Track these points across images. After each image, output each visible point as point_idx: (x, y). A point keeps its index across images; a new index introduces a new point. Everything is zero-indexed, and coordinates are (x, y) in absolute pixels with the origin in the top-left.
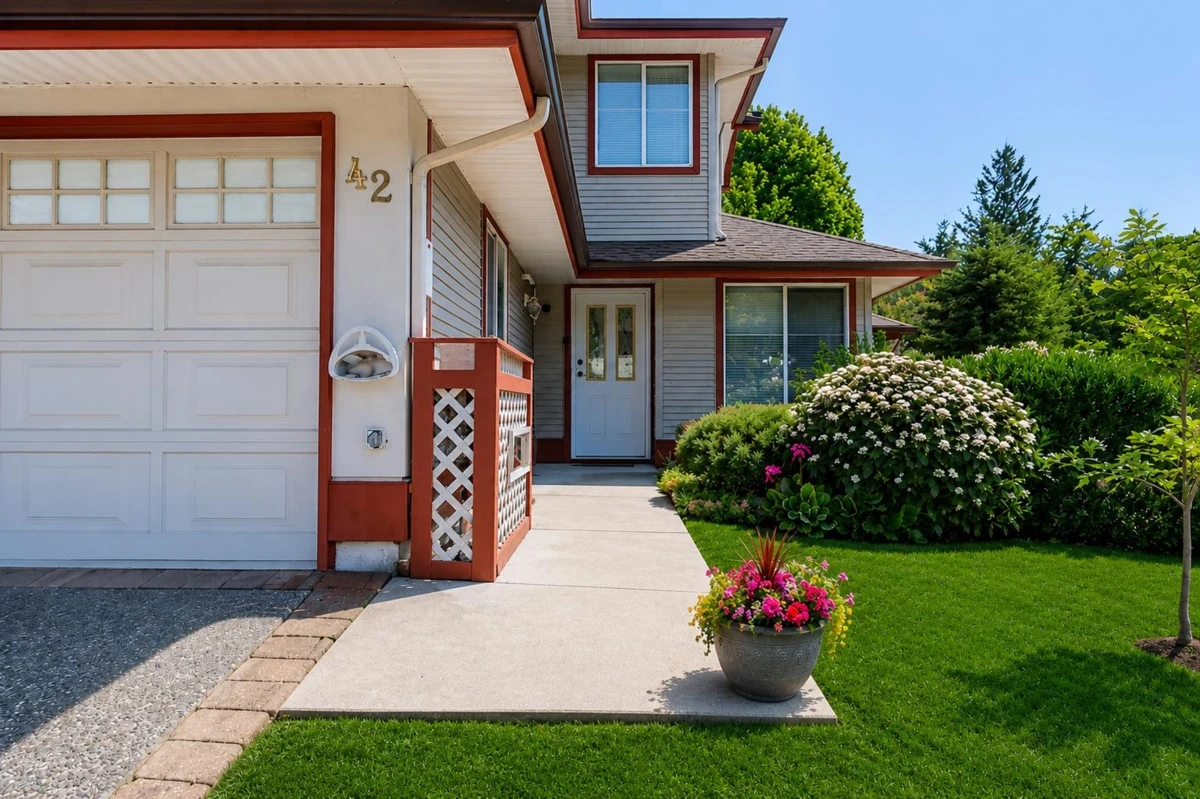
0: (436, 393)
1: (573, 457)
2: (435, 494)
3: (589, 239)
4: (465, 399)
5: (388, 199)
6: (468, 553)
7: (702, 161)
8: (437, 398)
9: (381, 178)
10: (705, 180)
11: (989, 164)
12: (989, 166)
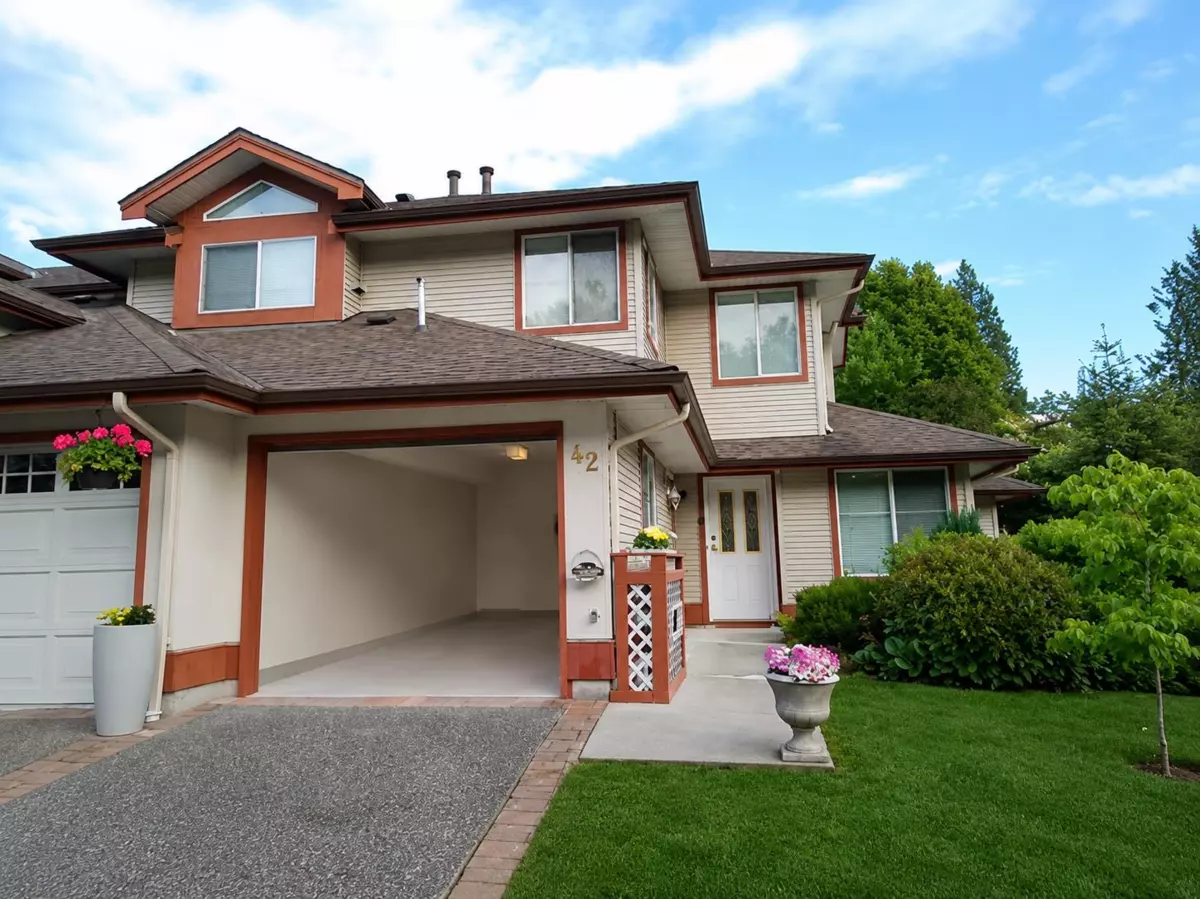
0: (629, 586)
1: (711, 620)
2: (631, 650)
3: (713, 438)
4: (646, 590)
5: (596, 469)
6: (651, 685)
7: (810, 370)
8: (630, 590)
9: (591, 456)
10: (812, 385)
11: (1159, 285)
12: (1159, 286)
